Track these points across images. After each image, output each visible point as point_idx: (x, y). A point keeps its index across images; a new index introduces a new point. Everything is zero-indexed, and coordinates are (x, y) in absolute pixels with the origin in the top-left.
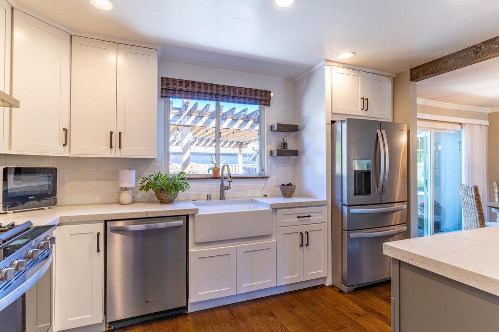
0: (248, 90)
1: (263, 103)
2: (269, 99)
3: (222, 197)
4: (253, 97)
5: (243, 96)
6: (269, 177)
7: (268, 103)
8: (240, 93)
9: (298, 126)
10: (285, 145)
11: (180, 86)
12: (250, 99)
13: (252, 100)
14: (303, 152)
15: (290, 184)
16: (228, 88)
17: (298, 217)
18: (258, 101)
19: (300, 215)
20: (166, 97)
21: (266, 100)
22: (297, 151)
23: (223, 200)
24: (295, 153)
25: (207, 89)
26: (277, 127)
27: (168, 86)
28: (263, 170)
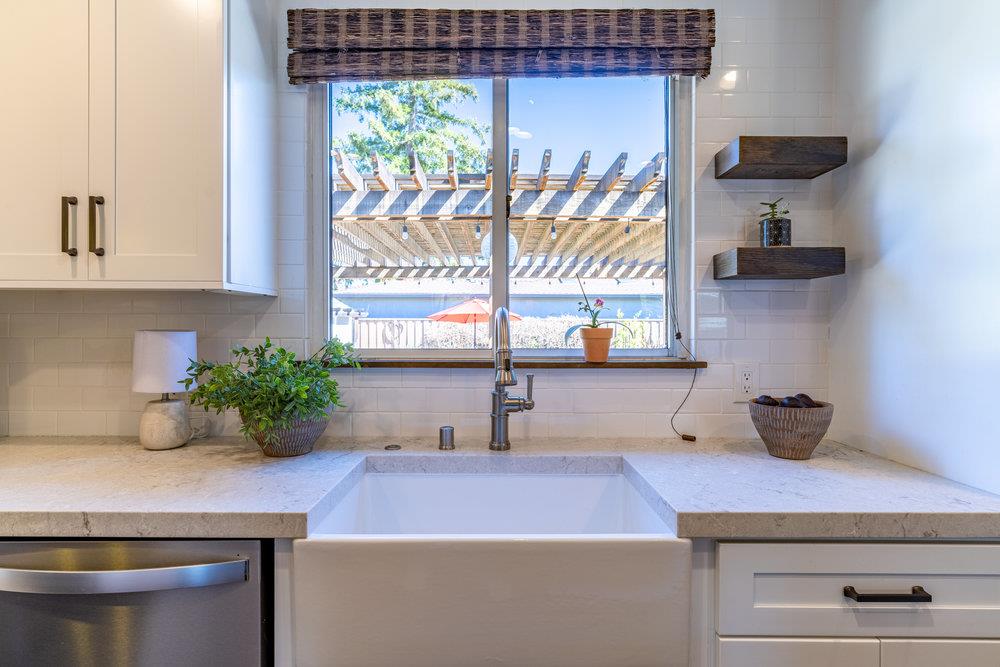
0: (613, 17)
1: (677, 61)
2: (704, 43)
3: (499, 441)
4: (636, 41)
5: (591, 41)
6: (703, 365)
7: (700, 59)
8: (580, 32)
9: (843, 141)
10: (779, 229)
11: (350, 32)
12: (621, 51)
13: (632, 55)
14: (872, 257)
15: (802, 402)
16: (529, 19)
17: (849, 593)
18: (656, 60)
19: (862, 586)
20: (307, 78)
21: (691, 51)
22: (842, 250)
23: (503, 454)
24: (831, 262)
25: (447, 33)
26: (743, 151)
27: (310, 36)
28: (679, 336)
